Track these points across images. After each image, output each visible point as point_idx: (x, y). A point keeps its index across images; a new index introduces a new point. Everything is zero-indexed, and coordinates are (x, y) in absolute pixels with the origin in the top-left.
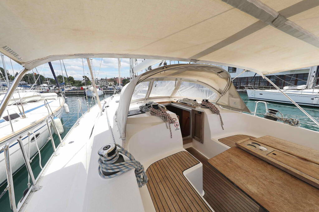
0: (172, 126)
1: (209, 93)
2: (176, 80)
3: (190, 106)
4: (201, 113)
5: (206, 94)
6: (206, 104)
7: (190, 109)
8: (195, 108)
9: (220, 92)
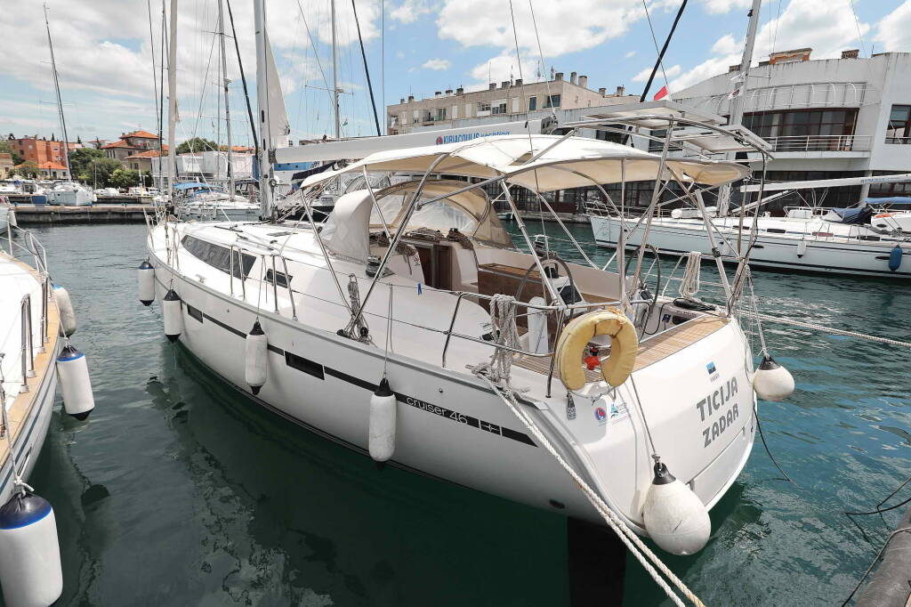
0: (411, 258)
1: (462, 221)
2: (405, 194)
3: (431, 240)
4: (448, 249)
5: (457, 219)
6: (455, 235)
7: (431, 245)
8: (439, 242)
9: (478, 218)
